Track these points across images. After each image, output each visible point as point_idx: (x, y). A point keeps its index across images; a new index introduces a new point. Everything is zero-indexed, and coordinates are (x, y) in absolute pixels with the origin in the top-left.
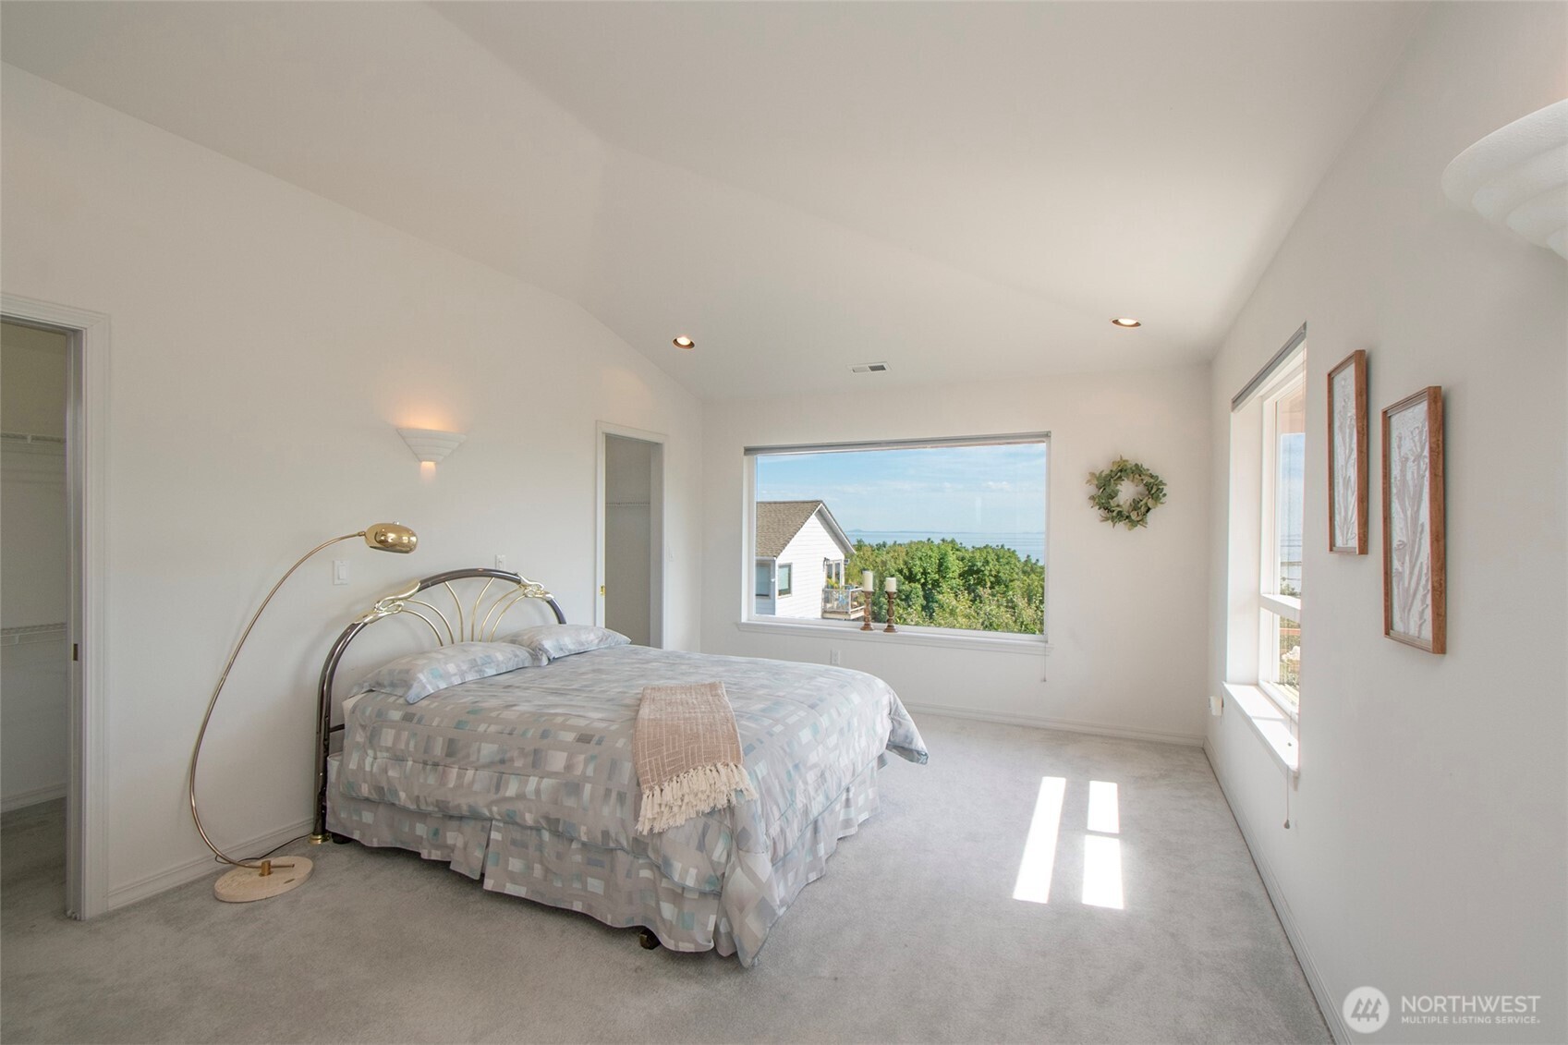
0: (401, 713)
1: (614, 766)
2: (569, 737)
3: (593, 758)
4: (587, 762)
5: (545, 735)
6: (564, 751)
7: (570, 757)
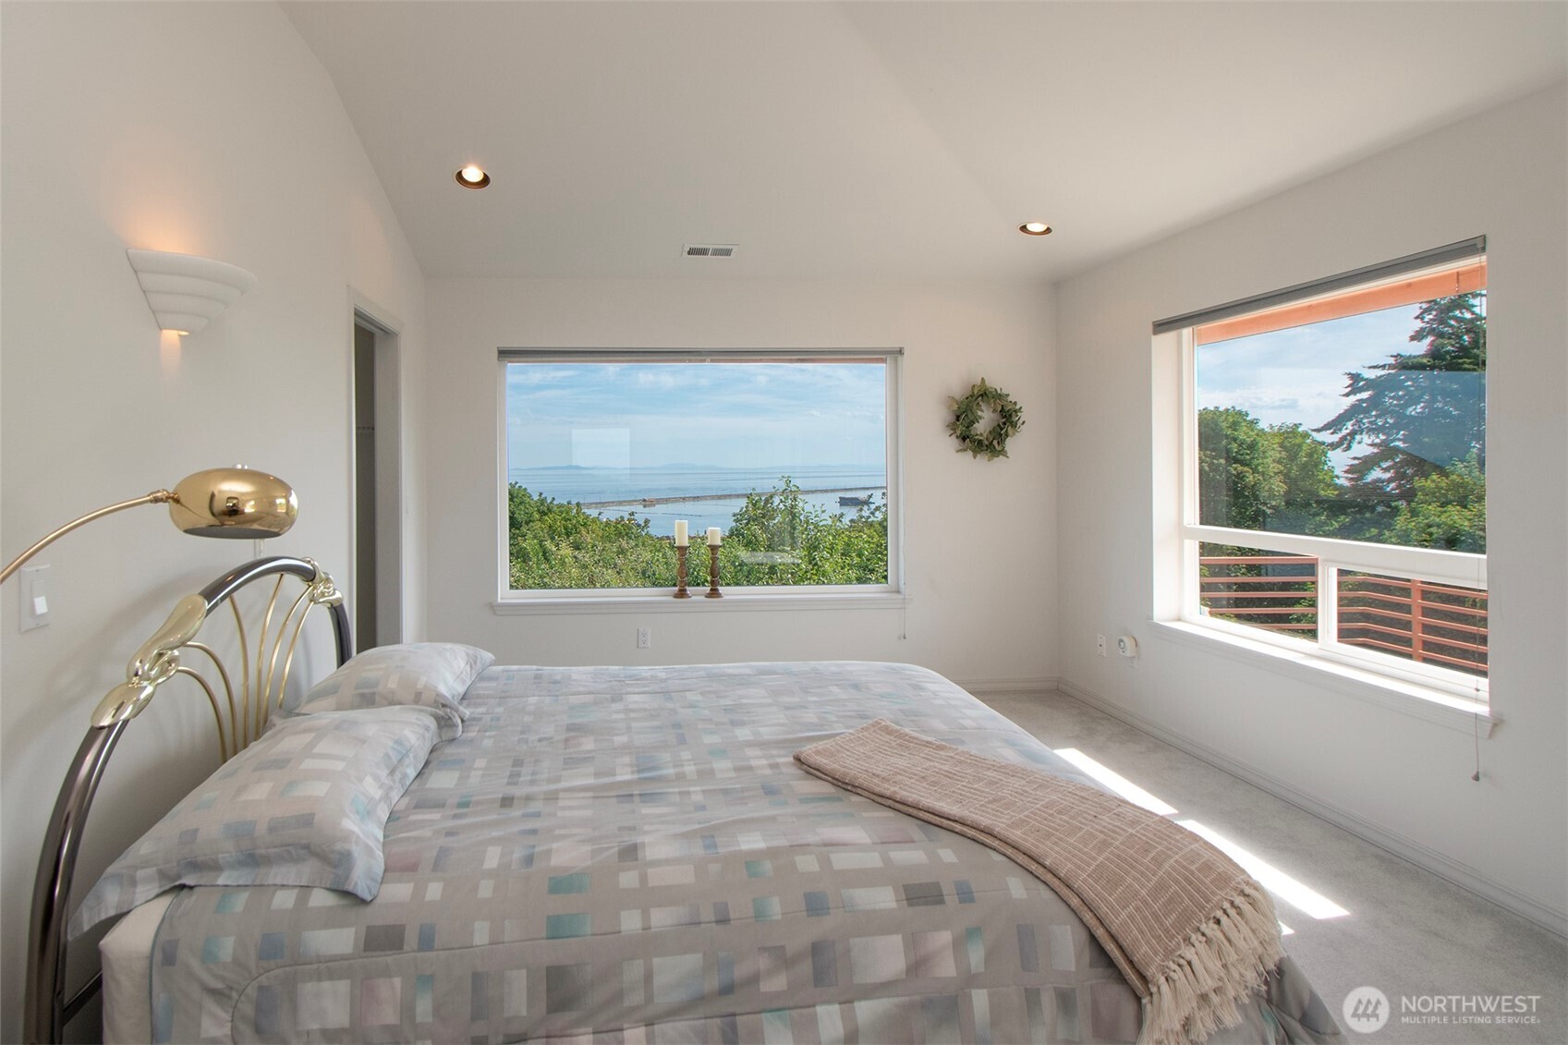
0: (352, 930)
1: (1027, 940)
2: (884, 899)
3: (971, 933)
4: (959, 945)
5: (815, 905)
6: (890, 933)
7: (912, 942)
